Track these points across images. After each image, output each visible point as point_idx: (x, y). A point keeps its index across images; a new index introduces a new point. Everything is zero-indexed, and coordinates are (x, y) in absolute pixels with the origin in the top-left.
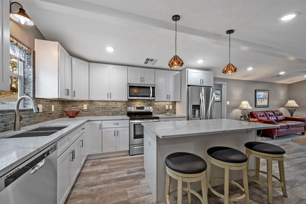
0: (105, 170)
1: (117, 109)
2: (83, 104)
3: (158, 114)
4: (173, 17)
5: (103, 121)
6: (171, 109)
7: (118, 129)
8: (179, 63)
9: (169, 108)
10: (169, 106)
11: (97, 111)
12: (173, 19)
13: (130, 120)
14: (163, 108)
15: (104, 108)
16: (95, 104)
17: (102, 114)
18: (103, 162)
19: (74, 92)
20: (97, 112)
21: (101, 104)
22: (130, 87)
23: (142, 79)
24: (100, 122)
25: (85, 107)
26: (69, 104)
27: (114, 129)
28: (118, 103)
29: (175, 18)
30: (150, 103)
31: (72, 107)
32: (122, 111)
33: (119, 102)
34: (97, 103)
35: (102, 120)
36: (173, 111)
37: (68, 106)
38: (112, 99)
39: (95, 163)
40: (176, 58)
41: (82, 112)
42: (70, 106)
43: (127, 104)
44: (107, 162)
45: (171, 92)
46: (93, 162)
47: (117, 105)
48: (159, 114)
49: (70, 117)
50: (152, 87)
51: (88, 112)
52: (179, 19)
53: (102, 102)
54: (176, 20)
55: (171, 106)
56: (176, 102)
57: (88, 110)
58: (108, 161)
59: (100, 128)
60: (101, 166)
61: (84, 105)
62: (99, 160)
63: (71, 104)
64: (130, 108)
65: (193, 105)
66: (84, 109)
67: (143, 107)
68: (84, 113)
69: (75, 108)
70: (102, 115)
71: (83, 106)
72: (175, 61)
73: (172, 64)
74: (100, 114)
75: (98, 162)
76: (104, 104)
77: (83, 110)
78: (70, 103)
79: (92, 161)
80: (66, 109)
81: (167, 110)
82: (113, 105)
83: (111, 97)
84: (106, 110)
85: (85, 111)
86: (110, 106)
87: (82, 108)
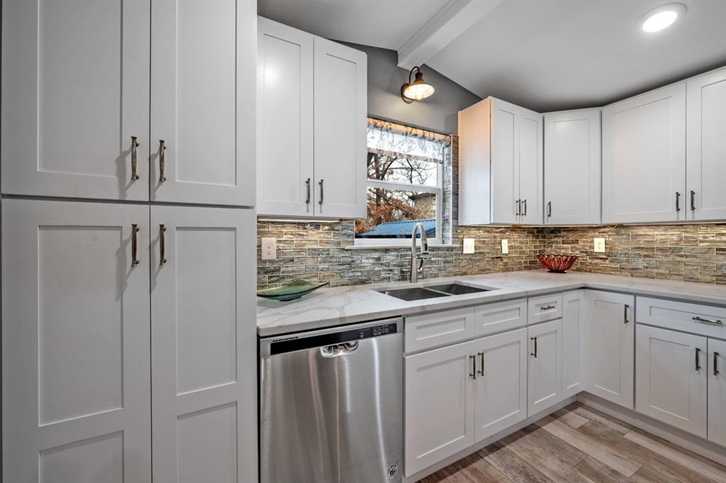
0: (614, 472)
2: (593, 237)
5: (638, 297)
11: (641, 260)
15: (673, 250)
16: (634, 237)
17: (661, 271)
18: (630, 442)
19: (550, 204)
20: (641, 263)
21: (658, 234)
25: (599, 245)
26: (555, 237)
31: (563, 243)
34: (640, 233)
35: (635, 295)
37: (553, 242)
38: (700, 215)
39: (599, 430)
41: (589, 261)
42: (557, 242)
44: (647, 453)
46: (595, 423)
49: (552, 271)
51: (607, 262)
57: (609, 254)
58: (653, 453)
59: (626, 321)
60: (610, 449)
61: (596, 240)
62: (622, 429)
63: (560, 236)
66: (596, 250)
68: (596, 264)
69: (569, 246)
70: (662, 274)
71: (592, 242)
74: (656, 271)
75: (612, 433)
76: (673, 235)
77: (591, 253)
78: (559, 234)
79: (594, 416)
80: (549, 249)
83: (693, 208)
84: (684, 259)
85: (601, 259)
86: (701, 242)
87: (590, 247)
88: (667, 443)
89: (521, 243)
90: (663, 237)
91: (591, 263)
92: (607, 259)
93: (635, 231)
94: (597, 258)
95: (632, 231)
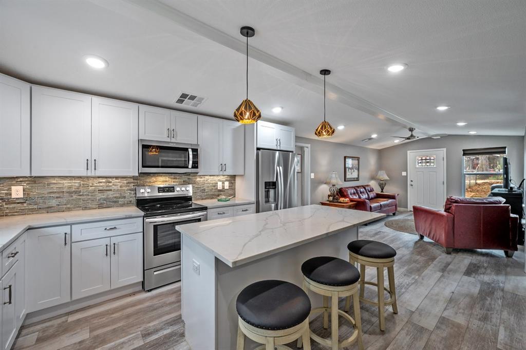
1: (109, 192)
2: (11, 186)
3: (202, 199)
4: (243, 28)
6: (228, 188)
7: (114, 240)
8: (254, 114)
9: (223, 187)
10: (223, 183)
11: (54, 201)
12: (242, 33)
14: (213, 187)
15: (75, 192)
16: (49, 184)
17: (68, 206)
18: (74, 321)
20: (54, 203)
21: (66, 183)
22: (144, 147)
23: (171, 133)
25: (17, 192)
28: (114, 181)
29: (245, 31)
30: (186, 179)
32: (125, 197)
33: (117, 178)
34: (54, 182)
35: (71, 224)
36: (231, 192)
38: (98, 174)
39: (51, 331)
40: (248, 104)
41: (6, 206)
43: (136, 181)
44: (86, 319)
45: (227, 158)
47: (110, 184)
48: (205, 199)
50: (192, 149)
51: (25, 205)
52: (253, 35)
53: (70, 180)
54: (247, 35)
55: (227, 185)
56: (235, 176)
57: (26, 199)
58: (88, 317)
59: (66, 244)
60: (67, 335)
61: (13, 188)
62: (63, 319)
64: (142, 191)
65: (265, 182)
66: (14, 196)
67: (173, 187)
68: (14, 208)
70: (69, 208)
71: (10, 189)
72: (247, 110)
73: (241, 114)
74: (65, 206)
75: (60, 325)
76: (76, 183)
77: (8, 199)
81: (220, 191)
82: (101, 184)
83: (95, 169)
84: (80, 197)
85: (18, 203)
86: (91, 187)
87: (6, 194)
88: (90, 307)
90: (70, 184)
91: (7, 208)
92: (25, 203)
93: (49, 180)
94: (15, 203)
95: (47, 180)
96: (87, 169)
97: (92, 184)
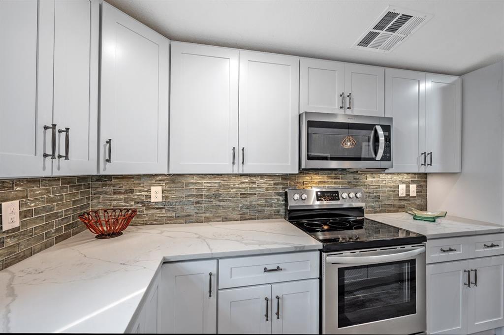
1: (253, 197)
2: (150, 186)
3: (375, 212)
5: (220, 261)
6: (415, 194)
9: (408, 191)
10: (408, 187)
11: (192, 207)
13: (321, 251)
14: (391, 193)
15: (216, 196)
16: (188, 184)
19: (109, 142)
21: (205, 183)
22: (311, 124)
23: (346, 100)
24: (211, 267)
25: (156, 194)
26: (106, 185)
27: (264, 292)
28: (259, 180)
30: (352, 180)
31: (114, 193)
32: (271, 205)
33: (262, 176)
34: (192, 181)
35: (218, 259)
36: (419, 202)
37: (100, 193)
38: (248, 168)
41: (146, 212)
42: (106, 193)
43: (285, 182)
45: (433, 144)
47: (254, 186)
48: (380, 212)
49: (102, 236)
50: (382, 126)
51: (164, 211)
53: (210, 178)
55: (413, 188)
56: (426, 174)
59: (210, 292)
61: (152, 188)
63: (110, 185)
64: (297, 196)
66: (153, 199)
67: (337, 192)
68: (153, 214)
69: (122, 196)
71: (149, 191)
74: (204, 215)
76: (216, 183)
77: (148, 203)
78: (108, 182)
80: (95, 202)
81: (402, 199)
82: (244, 186)
83: (243, 163)
84: (221, 203)
85: (157, 209)
86: (232, 188)
87: (147, 196)
89: (50, 200)
90: (209, 185)
91: (147, 214)
92: (163, 208)
93: (188, 179)
94: (154, 208)
95: (186, 179)
96: (233, 163)
97: (234, 185)
